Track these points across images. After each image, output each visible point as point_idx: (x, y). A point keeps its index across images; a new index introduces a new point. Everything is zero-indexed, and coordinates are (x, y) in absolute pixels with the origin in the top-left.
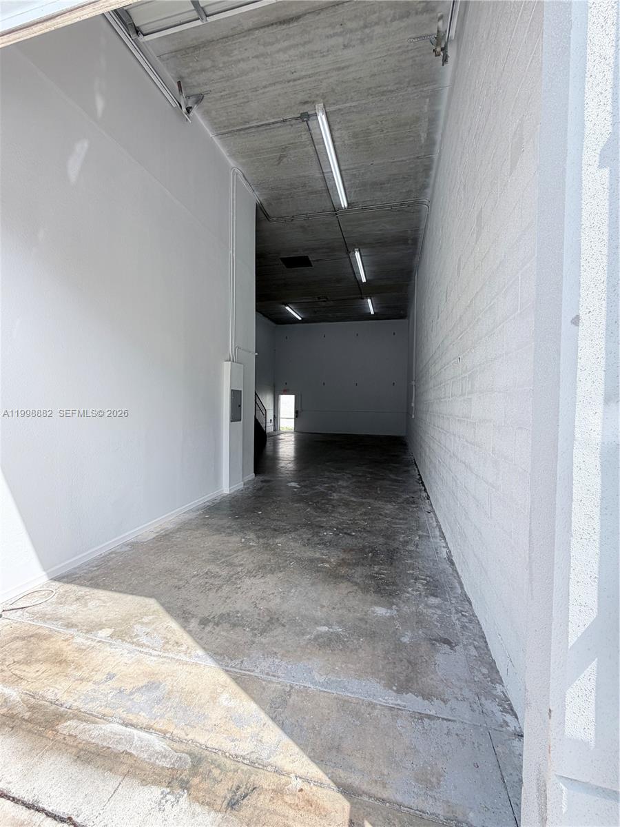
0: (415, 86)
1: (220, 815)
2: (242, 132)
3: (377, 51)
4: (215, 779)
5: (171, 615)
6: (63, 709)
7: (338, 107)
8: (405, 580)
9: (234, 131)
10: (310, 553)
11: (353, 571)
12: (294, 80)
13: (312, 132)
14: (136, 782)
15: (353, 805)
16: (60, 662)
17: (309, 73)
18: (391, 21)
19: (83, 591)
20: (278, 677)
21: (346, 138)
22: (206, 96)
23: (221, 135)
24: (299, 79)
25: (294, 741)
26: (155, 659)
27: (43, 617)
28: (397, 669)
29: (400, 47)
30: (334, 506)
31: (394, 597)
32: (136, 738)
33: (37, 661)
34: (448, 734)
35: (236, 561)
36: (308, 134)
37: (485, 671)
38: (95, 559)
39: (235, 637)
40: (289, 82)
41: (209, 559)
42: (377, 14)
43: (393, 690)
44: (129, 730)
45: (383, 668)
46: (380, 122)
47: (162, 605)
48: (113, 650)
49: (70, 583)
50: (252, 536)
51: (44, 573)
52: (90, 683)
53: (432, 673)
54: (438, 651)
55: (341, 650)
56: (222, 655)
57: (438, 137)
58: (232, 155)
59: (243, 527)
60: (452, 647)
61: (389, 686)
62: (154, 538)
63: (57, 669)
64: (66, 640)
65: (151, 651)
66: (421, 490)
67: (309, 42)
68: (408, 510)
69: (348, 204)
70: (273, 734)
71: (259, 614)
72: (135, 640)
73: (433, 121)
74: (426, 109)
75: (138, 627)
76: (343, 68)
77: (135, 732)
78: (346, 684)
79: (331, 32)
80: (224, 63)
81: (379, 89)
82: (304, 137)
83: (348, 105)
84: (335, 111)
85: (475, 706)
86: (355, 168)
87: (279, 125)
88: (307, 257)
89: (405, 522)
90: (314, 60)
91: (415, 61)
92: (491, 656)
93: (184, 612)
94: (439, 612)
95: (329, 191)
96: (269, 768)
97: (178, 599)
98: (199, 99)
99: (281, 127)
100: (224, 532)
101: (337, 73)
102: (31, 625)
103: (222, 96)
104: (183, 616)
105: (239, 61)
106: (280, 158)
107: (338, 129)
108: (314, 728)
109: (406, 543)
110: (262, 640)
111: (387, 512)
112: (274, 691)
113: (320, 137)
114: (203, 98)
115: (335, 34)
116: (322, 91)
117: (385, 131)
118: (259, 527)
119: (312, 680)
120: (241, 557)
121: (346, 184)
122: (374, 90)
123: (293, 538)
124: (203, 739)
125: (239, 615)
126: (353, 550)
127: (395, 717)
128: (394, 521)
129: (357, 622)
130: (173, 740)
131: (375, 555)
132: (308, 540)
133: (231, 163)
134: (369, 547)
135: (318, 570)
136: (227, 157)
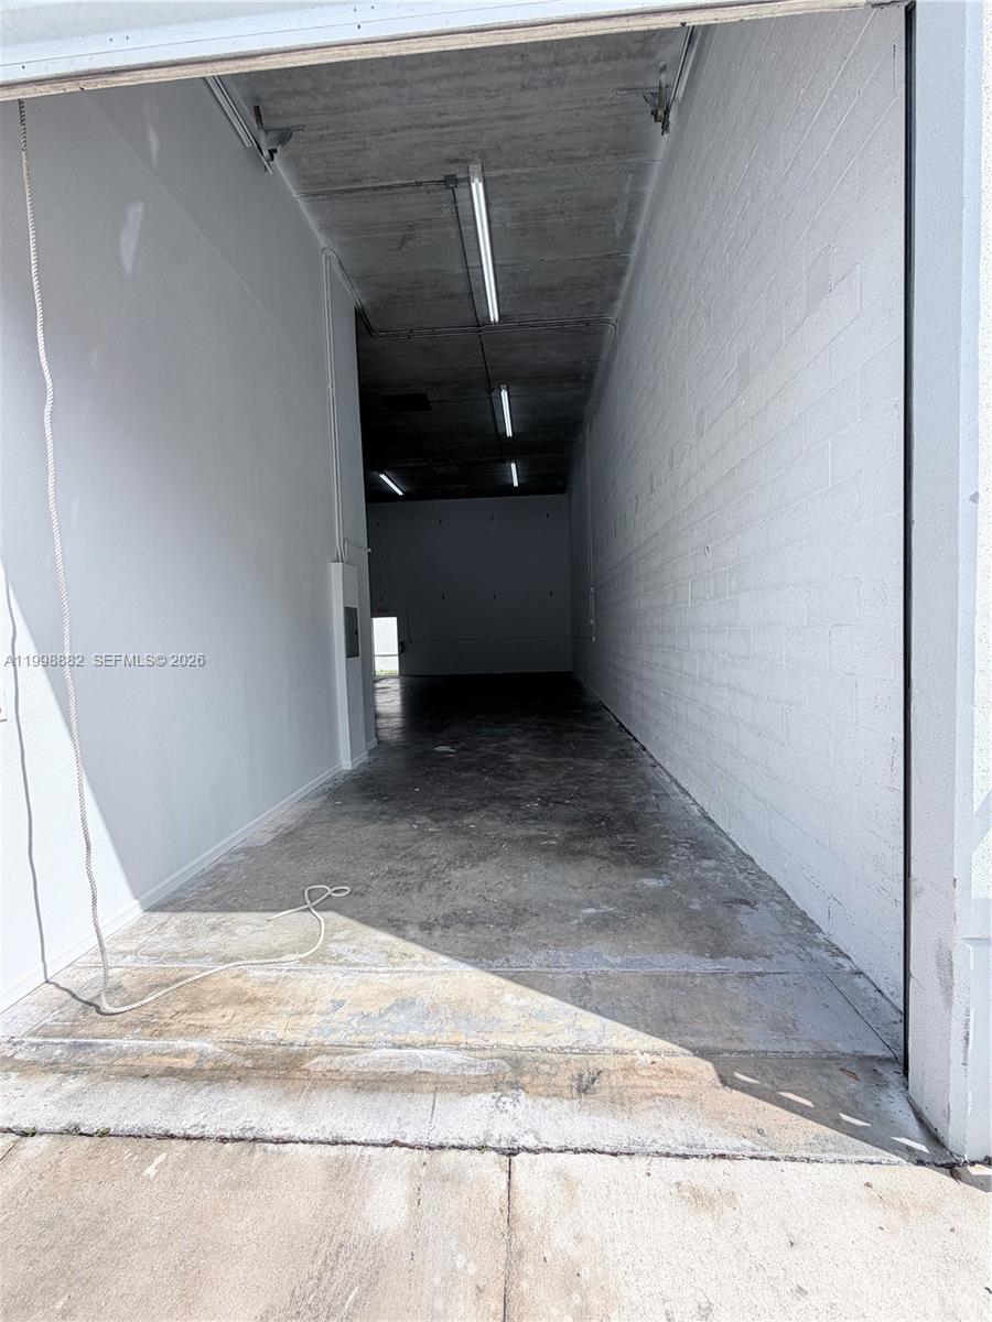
0: (615, 154)
1: (576, 1102)
2: (346, 195)
3: (568, 99)
4: (548, 1074)
5: (373, 926)
6: (295, 1048)
7: (502, 172)
8: (662, 846)
9: (334, 192)
10: (520, 832)
11: (591, 845)
12: (442, 126)
13: (459, 204)
14: (452, 1095)
15: (714, 1063)
16: (250, 1001)
17: (466, 117)
18: (593, 62)
19: (213, 918)
20: (564, 967)
21: (509, 219)
22: (295, 134)
23: (311, 196)
24: (449, 125)
25: (620, 1022)
27: (175, 957)
28: (700, 937)
29: (600, 99)
30: (520, 771)
31: (659, 866)
32: (421, 1057)
33: (213, 1005)
34: (785, 985)
35: (423, 852)
36: (451, 207)
37: (798, 923)
38: (199, 877)
39: (479, 936)
40: (434, 127)
41: (381, 855)
42: (576, 49)
43: (707, 957)
44: (405, 1052)
45: (685, 938)
46: (560, 201)
47: (352, 917)
48: (318, 977)
49: (183, 910)
50: (424, 820)
51: (136, 902)
52: (314, 1015)
53: (742, 933)
54: (739, 912)
55: (624, 929)
56: (479, 956)
57: (640, 230)
58: (326, 229)
59: (405, 811)
60: (752, 906)
61: (700, 950)
62: (274, 840)
63: (252, 1010)
64: (236, 977)
65: (374, 969)
66: (629, 739)
67: (472, 74)
68: (625, 766)
69: (500, 316)
70: (591, 1023)
71: (496, 908)
72: (341, 961)
73: (634, 205)
74: (627, 188)
75: (333, 946)
76: (517, 117)
77: (416, 1051)
78: (649, 960)
79: (506, 64)
80: (333, 86)
81: (564, 153)
82: (445, 211)
83: (516, 170)
84: (497, 178)
85: (803, 957)
86: (517, 264)
87: (407, 189)
88: (425, 395)
89: (627, 780)
90: (476, 100)
91: (620, 120)
92: (798, 908)
93: (390, 920)
94: (720, 874)
95: (474, 294)
96: (607, 1051)
97: (369, 906)
98: (284, 136)
99: (410, 192)
100: (380, 820)
101: (508, 123)
102: (164, 968)
103: (323, 136)
104: (395, 926)
105: (359, 87)
106: (403, 239)
107: (498, 204)
108: (635, 1007)
109: (643, 804)
110: (519, 934)
111: (598, 770)
112: (566, 981)
113: (470, 213)
114: (291, 135)
115: (512, 68)
116: (481, 147)
117: (567, 214)
118: (429, 808)
119: (607, 963)
120: (427, 847)
121: (500, 287)
122: (556, 153)
123: (487, 816)
124: (509, 1041)
125: (469, 912)
126: (578, 821)
127: (722, 981)
128: (613, 781)
129: (629, 898)
130: (472, 1049)
131: (610, 823)
132: (509, 816)
133: (322, 241)
134: (597, 815)
135: (545, 849)
136: (316, 231)
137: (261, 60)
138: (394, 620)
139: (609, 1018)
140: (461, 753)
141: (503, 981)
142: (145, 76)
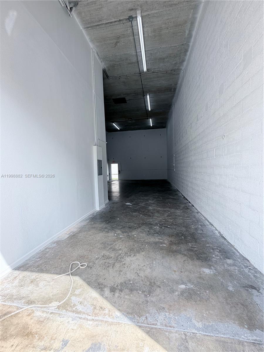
2: (97, 27)
5: (92, 287)
7: (148, 13)
8: (208, 250)
9: (94, 26)
10: (152, 239)
11: (180, 247)
13: (133, 28)
16: (27, 335)
19: (34, 275)
20: (174, 327)
21: (150, 32)
22: (79, 3)
23: (86, 28)
26: (91, 323)
27: (11, 298)
28: (239, 311)
31: (209, 261)
33: (11, 336)
35: (117, 247)
36: (131, 29)
38: (38, 253)
39: (134, 299)
41: (102, 248)
43: (246, 328)
45: (231, 311)
46: (167, 23)
47: (84, 280)
48: (62, 319)
49: (25, 270)
50: (119, 232)
51: (9, 266)
53: (260, 311)
54: (253, 295)
55: (200, 301)
57: (194, 33)
58: (92, 41)
59: (113, 228)
60: (258, 291)
62: (68, 238)
63: (26, 342)
64: (29, 315)
65: (87, 316)
66: (187, 202)
68: (188, 212)
69: (147, 70)
71: (142, 280)
72: (74, 309)
73: (193, 23)
74: (190, 16)
75: (73, 298)
78: (216, 327)
81: (169, 3)
82: (129, 31)
83: (153, 12)
84: (146, 15)
86: (152, 50)
87: (117, 23)
88: (125, 98)
89: (189, 218)
93: (99, 284)
94: (236, 268)
95: (138, 62)
97: (92, 275)
98: (76, 4)
99: (118, 24)
100: (104, 231)
102: (4, 305)
104: (99, 287)
106: (116, 43)
107: (147, 27)
109: (196, 229)
110: (152, 299)
111: (178, 214)
112: (176, 340)
113: (137, 31)
114: (78, 3)
116: (140, 3)
117: (169, 28)
118: (121, 227)
120: (119, 245)
121: (147, 59)
122: (167, 3)
123: (141, 231)
125: (131, 282)
126: (173, 235)
128: (184, 218)
129: (199, 280)
131: (185, 237)
132: (148, 232)
133: (91, 45)
134: (180, 233)
135: (162, 249)
136: (89, 42)
138: (117, 165)
140: (133, 205)
141: (144, 335)
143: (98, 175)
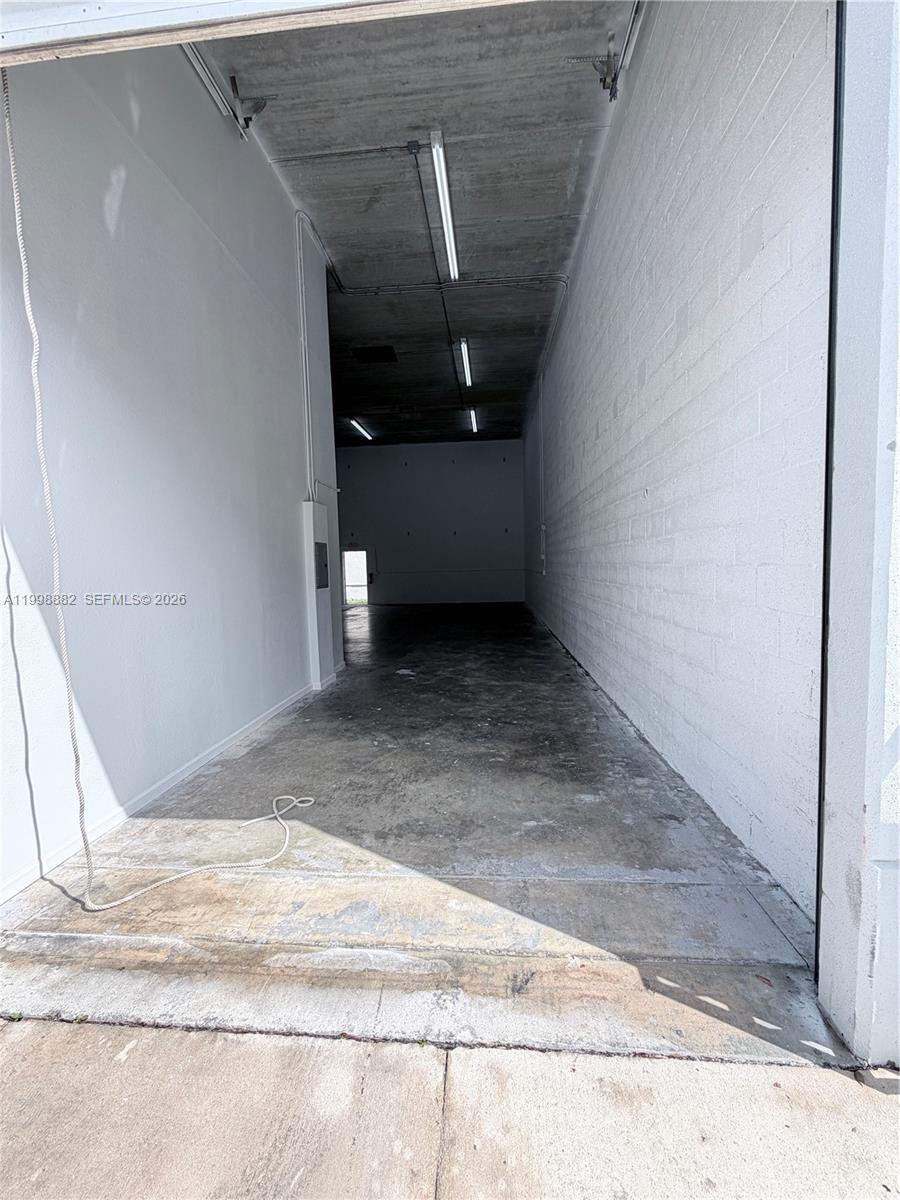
0: (567, 120)
1: (510, 1001)
2: (317, 161)
3: (524, 68)
4: (485, 974)
5: (333, 834)
6: (257, 946)
7: (462, 138)
8: (600, 764)
9: (306, 157)
10: (471, 749)
11: (535, 762)
12: (405, 95)
13: (421, 169)
14: (398, 992)
15: (639, 967)
16: (219, 902)
17: (426, 86)
18: (546, 32)
19: (190, 824)
20: (505, 876)
21: (468, 182)
22: (268, 103)
23: (284, 162)
24: (411, 94)
25: (554, 928)
26: (343, 880)
27: (153, 859)
28: (631, 850)
29: (553, 68)
30: (473, 693)
31: (596, 782)
32: (371, 956)
33: (185, 905)
34: (708, 896)
35: (381, 767)
36: (414, 171)
37: (722, 838)
38: (179, 786)
39: (429, 845)
40: (397, 95)
41: (343, 769)
42: (529, 20)
43: (636, 868)
44: (356, 950)
45: (617, 850)
46: (515, 165)
47: (313, 825)
48: (281, 880)
49: (164, 817)
50: (384, 737)
51: (121, 809)
52: (276, 915)
53: (670, 847)
54: (667, 827)
55: (562, 840)
56: (426, 864)
57: (589, 192)
58: (298, 193)
59: (367, 728)
60: (680, 822)
61: (630, 864)
62: (248, 753)
63: (220, 909)
64: (208, 879)
65: (332, 874)
66: (574, 665)
67: (432, 44)
68: (570, 689)
69: (460, 274)
70: (527, 927)
71: (445, 819)
72: (303, 866)
73: (584, 170)
74: (577, 153)
75: (296, 852)
76: (474, 86)
77: (366, 951)
78: (583, 870)
79: (464, 35)
80: (304, 57)
81: (519, 119)
82: (408, 175)
83: (475, 137)
84: (456, 144)
85: (725, 869)
86: (474, 225)
87: (373, 155)
88: (392, 347)
89: (571, 703)
90: (436, 69)
91: (571, 87)
92: (722, 824)
93: (348, 829)
94: (652, 791)
95: (435, 253)
96: (540, 954)
97: (330, 816)
98: (259, 106)
99: (376, 158)
100: (344, 736)
101: (467, 91)
102: (143, 869)
103: (293, 105)
104: (353, 834)
105: (327, 57)
106: (369, 202)
107: (457, 169)
108: (568, 913)
109: (584, 726)
110: (465, 843)
111: (545, 694)
112: (507, 889)
113: (432, 177)
114: (265, 105)
115: (470, 39)
116: (441, 114)
117: (521, 177)
118: (389, 726)
119: (545, 873)
120: (385, 762)
121: (459, 248)
122: (512, 120)
123: (441, 735)
124: (452, 943)
125: (421, 823)
126: (524, 740)
127: (650, 891)
128: (558, 703)
129: (567, 812)
130: (417, 950)
131: (553, 742)
132: (462, 734)
133: (296, 203)
134: (542, 734)
135: (493, 766)
136: (290, 196)
137: (222, 28)
138: (363, 554)
139: (543, 923)
140: (421, 675)
141: (448, 887)
142: (115, 45)
143: (318, 587)
